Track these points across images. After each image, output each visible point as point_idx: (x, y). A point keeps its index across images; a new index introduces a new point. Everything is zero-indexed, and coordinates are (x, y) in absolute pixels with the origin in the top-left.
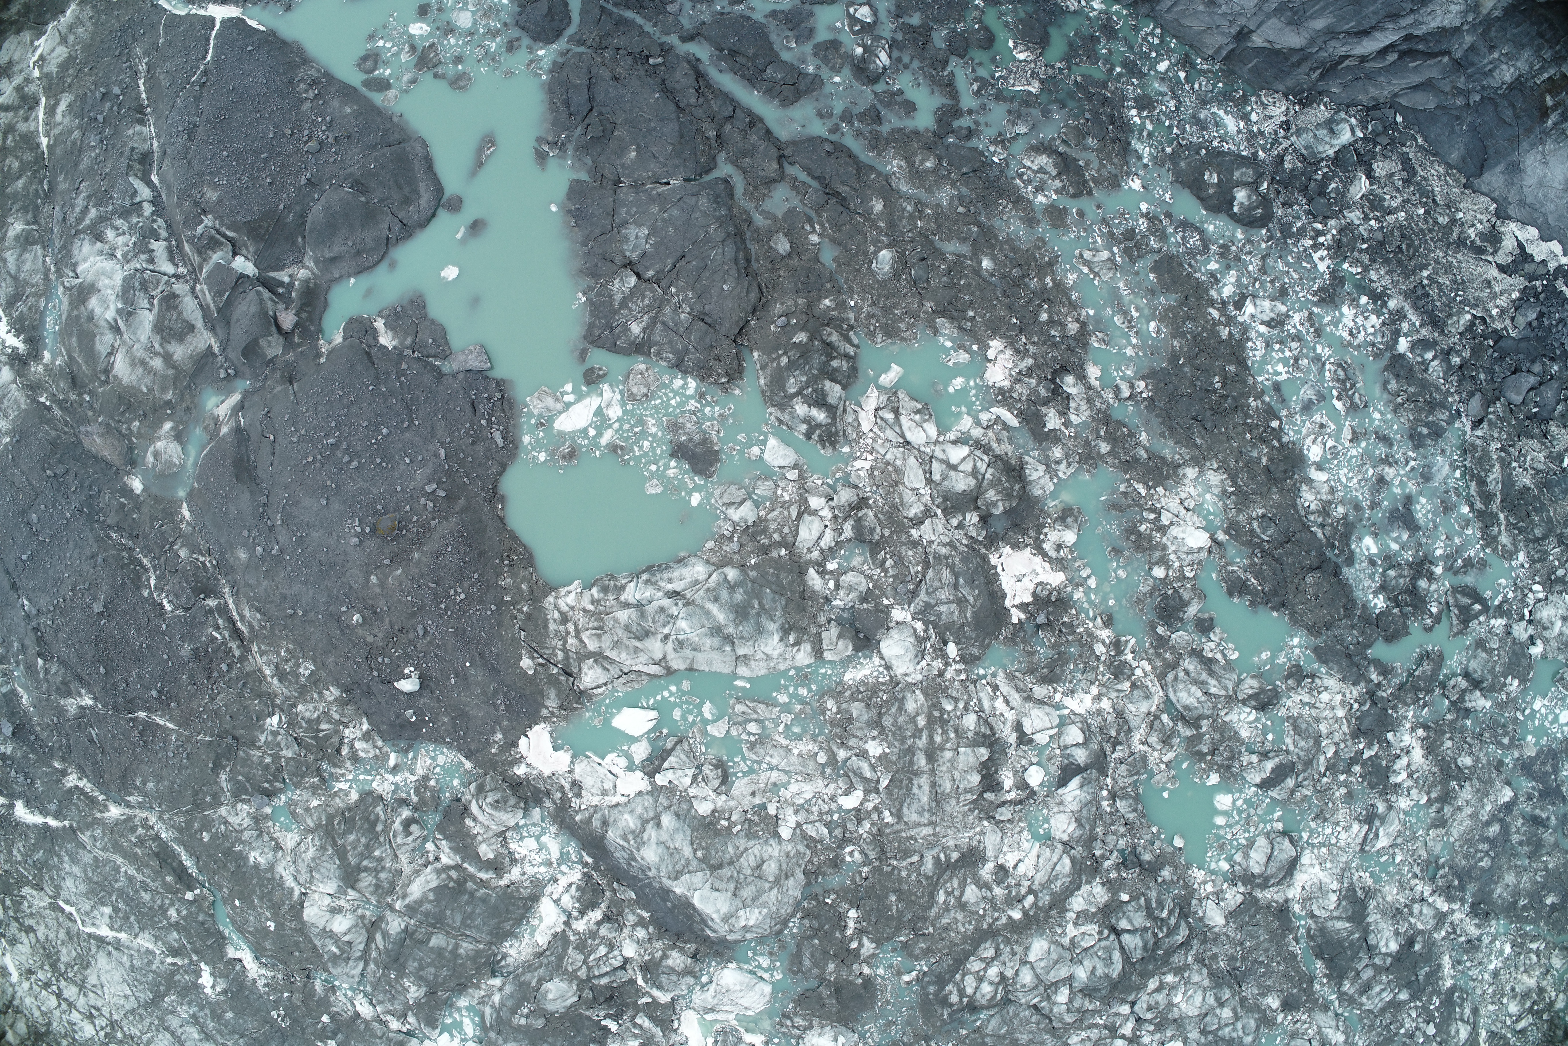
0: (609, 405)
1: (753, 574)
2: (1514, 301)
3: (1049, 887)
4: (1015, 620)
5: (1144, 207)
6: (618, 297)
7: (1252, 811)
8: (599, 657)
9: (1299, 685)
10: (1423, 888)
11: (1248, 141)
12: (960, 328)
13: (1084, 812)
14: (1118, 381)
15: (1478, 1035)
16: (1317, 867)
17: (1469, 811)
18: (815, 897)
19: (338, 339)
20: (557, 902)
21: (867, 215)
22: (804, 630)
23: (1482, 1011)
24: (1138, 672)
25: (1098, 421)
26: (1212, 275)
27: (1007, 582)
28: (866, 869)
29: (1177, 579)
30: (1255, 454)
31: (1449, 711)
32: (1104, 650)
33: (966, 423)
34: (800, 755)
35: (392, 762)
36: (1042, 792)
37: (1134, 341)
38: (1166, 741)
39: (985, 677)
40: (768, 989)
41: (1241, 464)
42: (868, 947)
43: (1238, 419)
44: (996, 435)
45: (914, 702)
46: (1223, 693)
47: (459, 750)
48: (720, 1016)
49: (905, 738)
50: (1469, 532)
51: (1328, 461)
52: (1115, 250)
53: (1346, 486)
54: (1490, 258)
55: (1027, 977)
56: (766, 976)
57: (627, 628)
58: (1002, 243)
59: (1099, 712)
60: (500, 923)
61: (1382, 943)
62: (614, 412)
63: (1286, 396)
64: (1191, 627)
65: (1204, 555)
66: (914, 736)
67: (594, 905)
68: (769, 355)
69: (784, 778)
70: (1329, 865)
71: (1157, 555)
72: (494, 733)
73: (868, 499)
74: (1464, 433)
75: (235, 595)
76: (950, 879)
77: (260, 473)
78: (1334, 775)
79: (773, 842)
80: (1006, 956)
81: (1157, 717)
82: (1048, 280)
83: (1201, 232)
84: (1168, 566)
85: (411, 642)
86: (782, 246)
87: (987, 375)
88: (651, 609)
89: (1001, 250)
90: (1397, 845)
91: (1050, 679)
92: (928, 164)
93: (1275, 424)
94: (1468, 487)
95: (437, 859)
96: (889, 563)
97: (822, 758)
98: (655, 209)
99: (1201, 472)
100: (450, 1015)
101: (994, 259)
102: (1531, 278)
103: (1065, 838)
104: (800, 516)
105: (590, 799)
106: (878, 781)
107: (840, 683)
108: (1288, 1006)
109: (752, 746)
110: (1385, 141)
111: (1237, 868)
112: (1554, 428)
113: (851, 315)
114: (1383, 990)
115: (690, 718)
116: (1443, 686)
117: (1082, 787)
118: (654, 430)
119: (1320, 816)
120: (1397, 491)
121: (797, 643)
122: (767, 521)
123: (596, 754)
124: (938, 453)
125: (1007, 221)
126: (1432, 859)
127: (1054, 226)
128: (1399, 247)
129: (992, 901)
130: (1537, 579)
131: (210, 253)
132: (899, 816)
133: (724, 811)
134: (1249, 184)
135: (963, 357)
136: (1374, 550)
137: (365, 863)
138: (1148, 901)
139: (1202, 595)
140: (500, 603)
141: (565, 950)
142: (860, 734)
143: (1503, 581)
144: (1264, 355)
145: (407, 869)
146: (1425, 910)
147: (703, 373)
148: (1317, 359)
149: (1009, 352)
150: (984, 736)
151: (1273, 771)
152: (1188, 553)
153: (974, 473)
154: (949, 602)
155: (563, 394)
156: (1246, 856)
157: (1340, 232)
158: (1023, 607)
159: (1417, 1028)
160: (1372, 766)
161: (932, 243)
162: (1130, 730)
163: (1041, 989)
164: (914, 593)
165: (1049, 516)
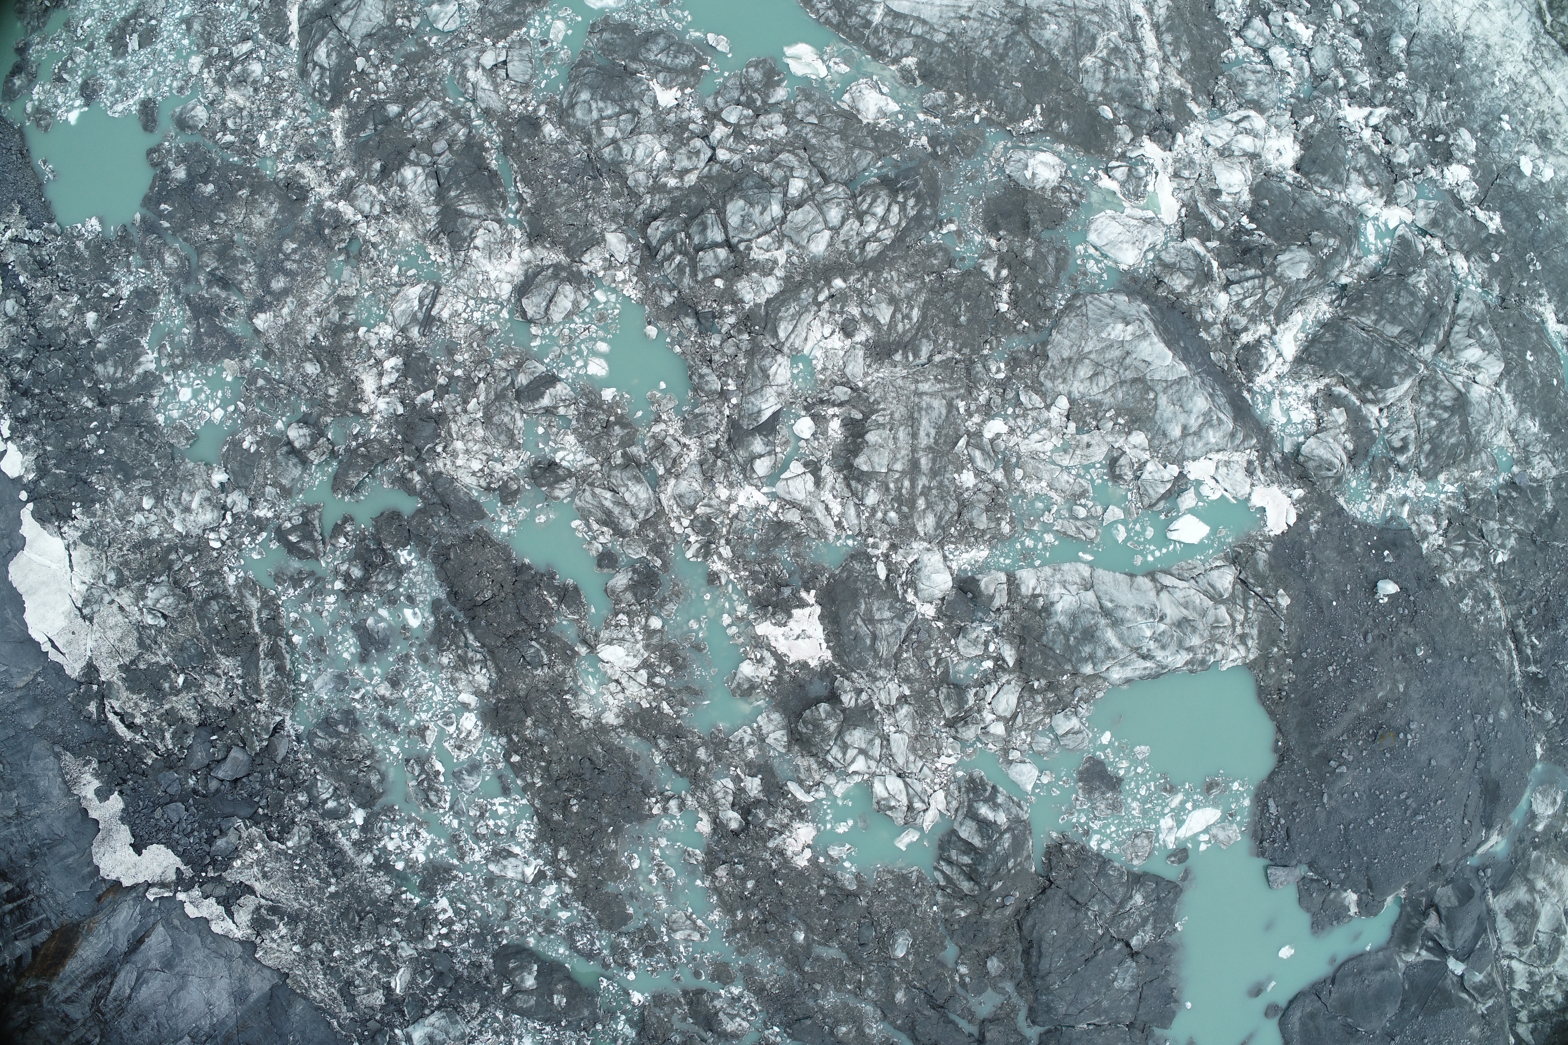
0: (1170, 829)
1: (1068, 667)
2: (239, 857)
3: (801, 307)
4: (813, 592)
5: (631, 976)
6: (1149, 927)
7: (565, 351)
8: (1217, 598)
9: (505, 484)
10: (368, 231)
11: (511, 1028)
12: (834, 879)
13: (758, 384)
14: (678, 816)
15: (301, 44)
16: (492, 276)
17: (309, 311)
18: (1037, 328)
19: (1390, 899)
20: (1280, 355)
21: (910, 986)
22: (1025, 608)
23: (294, 71)
24: (686, 522)
25: (705, 779)
26: (565, 907)
27: (817, 631)
28: (986, 352)
29: (636, 614)
30: (541, 732)
31: (327, 426)
32: (721, 549)
33: (839, 790)
34: (1039, 479)
35: (1406, 508)
36: (797, 408)
37: (657, 852)
38: (661, 446)
39: (848, 537)
40: (1092, 237)
41: (556, 721)
42: (989, 267)
43: (556, 769)
44: (811, 776)
45: (927, 523)
46: (598, 491)
47: (1348, 517)
48: (1139, 213)
49: (938, 488)
50: (293, 615)
51: (454, 711)
52: (666, 939)
53: (436, 682)
54: (263, 901)
55: (834, 214)
56: (1091, 251)
57: (1194, 630)
58: (781, 953)
59: (731, 485)
60: (1336, 342)
61: (421, 178)
62: (1166, 822)
63: (497, 781)
64: (622, 560)
65: (604, 635)
66: (930, 488)
67: (1246, 347)
68: (1023, 868)
69: (1057, 457)
70: (480, 278)
71: (655, 641)
72: (1318, 532)
73: (946, 725)
74: (292, 718)
75: (1512, 675)
76: (905, 332)
77: (1478, 789)
78: (468, 378)
79: (1076, 395)
80: (855, 241)
81: (668, 471)
82: (740, 916)
83: (572, 947)
84: (646, 628)
85: (1377, 626)
86: (994, 965)
87: (814, 833)
88: (1173, 647)
89: (783, 948)
90: (395, 285)
91: (780, 526)
92: (844, 1029)
93: (515, 758)
94: (293, 663)
95: (1381, 410)
96: (932, 662)
97: (1018, 473)
98: (1105, 1003)
99: (598, 717)
100: (1385, 246)
101: (792, 939)
102: (219, 880)
103: (779, 357)
104: (1014, 716)
105: (1240, 459)
106: (968, 444)
107: (992, 547)
108: (532, 124)
109: (1083, 494)
110: (372, 1024)
111: (586, 292)
112: (194, 717)
113: (939, 898)
114: (419, 122)
115: (1138, 527)
116: (333, 454)
117: (759, 412)
118: (1135, 805)
119: (485, 333)
120: (376, 670)
121: (1035, 596)
122: (1045, 713)
123: (1227, 500)
124: (873, 764)
125: (772, 972)
126: (353, 261)
127: (726, 965)
128: (361, 919)
129: (861, 302)
130: (215, 554)
131: (1485, 981)
132: (951, 406)
133: (1119, 432)
134: (520, 991)
135: (834, 852)
136: (408, 612)
137: (1446, 415)
138: (694, 274)
139: (609, 592)
140: (1297, 658)
141: (1280, 306)
142: (981, 496)
143: (255, 556)
144: (519, 823)
145: (1407, 402)
146: (367, 207)
147: (1083, 854)
148: (457, 814)
149: (789, 853)
150: (859, 481)
151: (542, 395)
152: (623, 639)
153: (845, 748)
154: (881, 621)
155: (1209, 841)
156: (576, 303)
157: (423, 937)
158: (803, 604)
159: (377, 67)
160: (423, 380)
161: (850, 958)
162: (701, 464)
163: (819, 197)
164: (911, 630)
165: (765, 691)
